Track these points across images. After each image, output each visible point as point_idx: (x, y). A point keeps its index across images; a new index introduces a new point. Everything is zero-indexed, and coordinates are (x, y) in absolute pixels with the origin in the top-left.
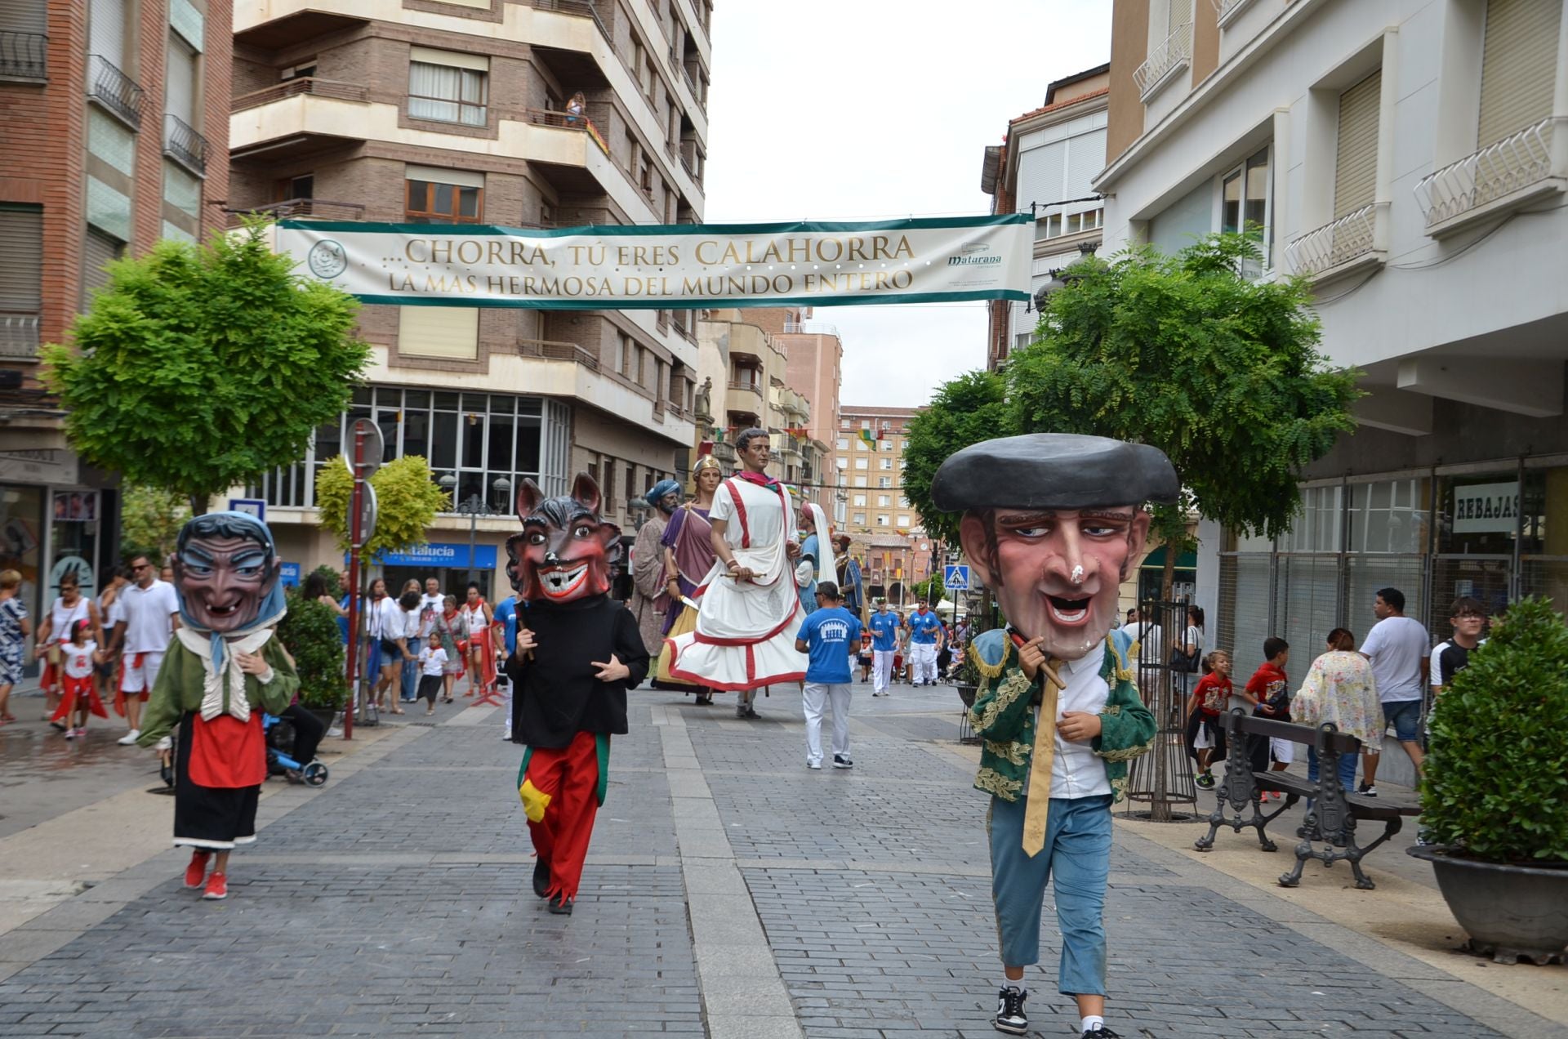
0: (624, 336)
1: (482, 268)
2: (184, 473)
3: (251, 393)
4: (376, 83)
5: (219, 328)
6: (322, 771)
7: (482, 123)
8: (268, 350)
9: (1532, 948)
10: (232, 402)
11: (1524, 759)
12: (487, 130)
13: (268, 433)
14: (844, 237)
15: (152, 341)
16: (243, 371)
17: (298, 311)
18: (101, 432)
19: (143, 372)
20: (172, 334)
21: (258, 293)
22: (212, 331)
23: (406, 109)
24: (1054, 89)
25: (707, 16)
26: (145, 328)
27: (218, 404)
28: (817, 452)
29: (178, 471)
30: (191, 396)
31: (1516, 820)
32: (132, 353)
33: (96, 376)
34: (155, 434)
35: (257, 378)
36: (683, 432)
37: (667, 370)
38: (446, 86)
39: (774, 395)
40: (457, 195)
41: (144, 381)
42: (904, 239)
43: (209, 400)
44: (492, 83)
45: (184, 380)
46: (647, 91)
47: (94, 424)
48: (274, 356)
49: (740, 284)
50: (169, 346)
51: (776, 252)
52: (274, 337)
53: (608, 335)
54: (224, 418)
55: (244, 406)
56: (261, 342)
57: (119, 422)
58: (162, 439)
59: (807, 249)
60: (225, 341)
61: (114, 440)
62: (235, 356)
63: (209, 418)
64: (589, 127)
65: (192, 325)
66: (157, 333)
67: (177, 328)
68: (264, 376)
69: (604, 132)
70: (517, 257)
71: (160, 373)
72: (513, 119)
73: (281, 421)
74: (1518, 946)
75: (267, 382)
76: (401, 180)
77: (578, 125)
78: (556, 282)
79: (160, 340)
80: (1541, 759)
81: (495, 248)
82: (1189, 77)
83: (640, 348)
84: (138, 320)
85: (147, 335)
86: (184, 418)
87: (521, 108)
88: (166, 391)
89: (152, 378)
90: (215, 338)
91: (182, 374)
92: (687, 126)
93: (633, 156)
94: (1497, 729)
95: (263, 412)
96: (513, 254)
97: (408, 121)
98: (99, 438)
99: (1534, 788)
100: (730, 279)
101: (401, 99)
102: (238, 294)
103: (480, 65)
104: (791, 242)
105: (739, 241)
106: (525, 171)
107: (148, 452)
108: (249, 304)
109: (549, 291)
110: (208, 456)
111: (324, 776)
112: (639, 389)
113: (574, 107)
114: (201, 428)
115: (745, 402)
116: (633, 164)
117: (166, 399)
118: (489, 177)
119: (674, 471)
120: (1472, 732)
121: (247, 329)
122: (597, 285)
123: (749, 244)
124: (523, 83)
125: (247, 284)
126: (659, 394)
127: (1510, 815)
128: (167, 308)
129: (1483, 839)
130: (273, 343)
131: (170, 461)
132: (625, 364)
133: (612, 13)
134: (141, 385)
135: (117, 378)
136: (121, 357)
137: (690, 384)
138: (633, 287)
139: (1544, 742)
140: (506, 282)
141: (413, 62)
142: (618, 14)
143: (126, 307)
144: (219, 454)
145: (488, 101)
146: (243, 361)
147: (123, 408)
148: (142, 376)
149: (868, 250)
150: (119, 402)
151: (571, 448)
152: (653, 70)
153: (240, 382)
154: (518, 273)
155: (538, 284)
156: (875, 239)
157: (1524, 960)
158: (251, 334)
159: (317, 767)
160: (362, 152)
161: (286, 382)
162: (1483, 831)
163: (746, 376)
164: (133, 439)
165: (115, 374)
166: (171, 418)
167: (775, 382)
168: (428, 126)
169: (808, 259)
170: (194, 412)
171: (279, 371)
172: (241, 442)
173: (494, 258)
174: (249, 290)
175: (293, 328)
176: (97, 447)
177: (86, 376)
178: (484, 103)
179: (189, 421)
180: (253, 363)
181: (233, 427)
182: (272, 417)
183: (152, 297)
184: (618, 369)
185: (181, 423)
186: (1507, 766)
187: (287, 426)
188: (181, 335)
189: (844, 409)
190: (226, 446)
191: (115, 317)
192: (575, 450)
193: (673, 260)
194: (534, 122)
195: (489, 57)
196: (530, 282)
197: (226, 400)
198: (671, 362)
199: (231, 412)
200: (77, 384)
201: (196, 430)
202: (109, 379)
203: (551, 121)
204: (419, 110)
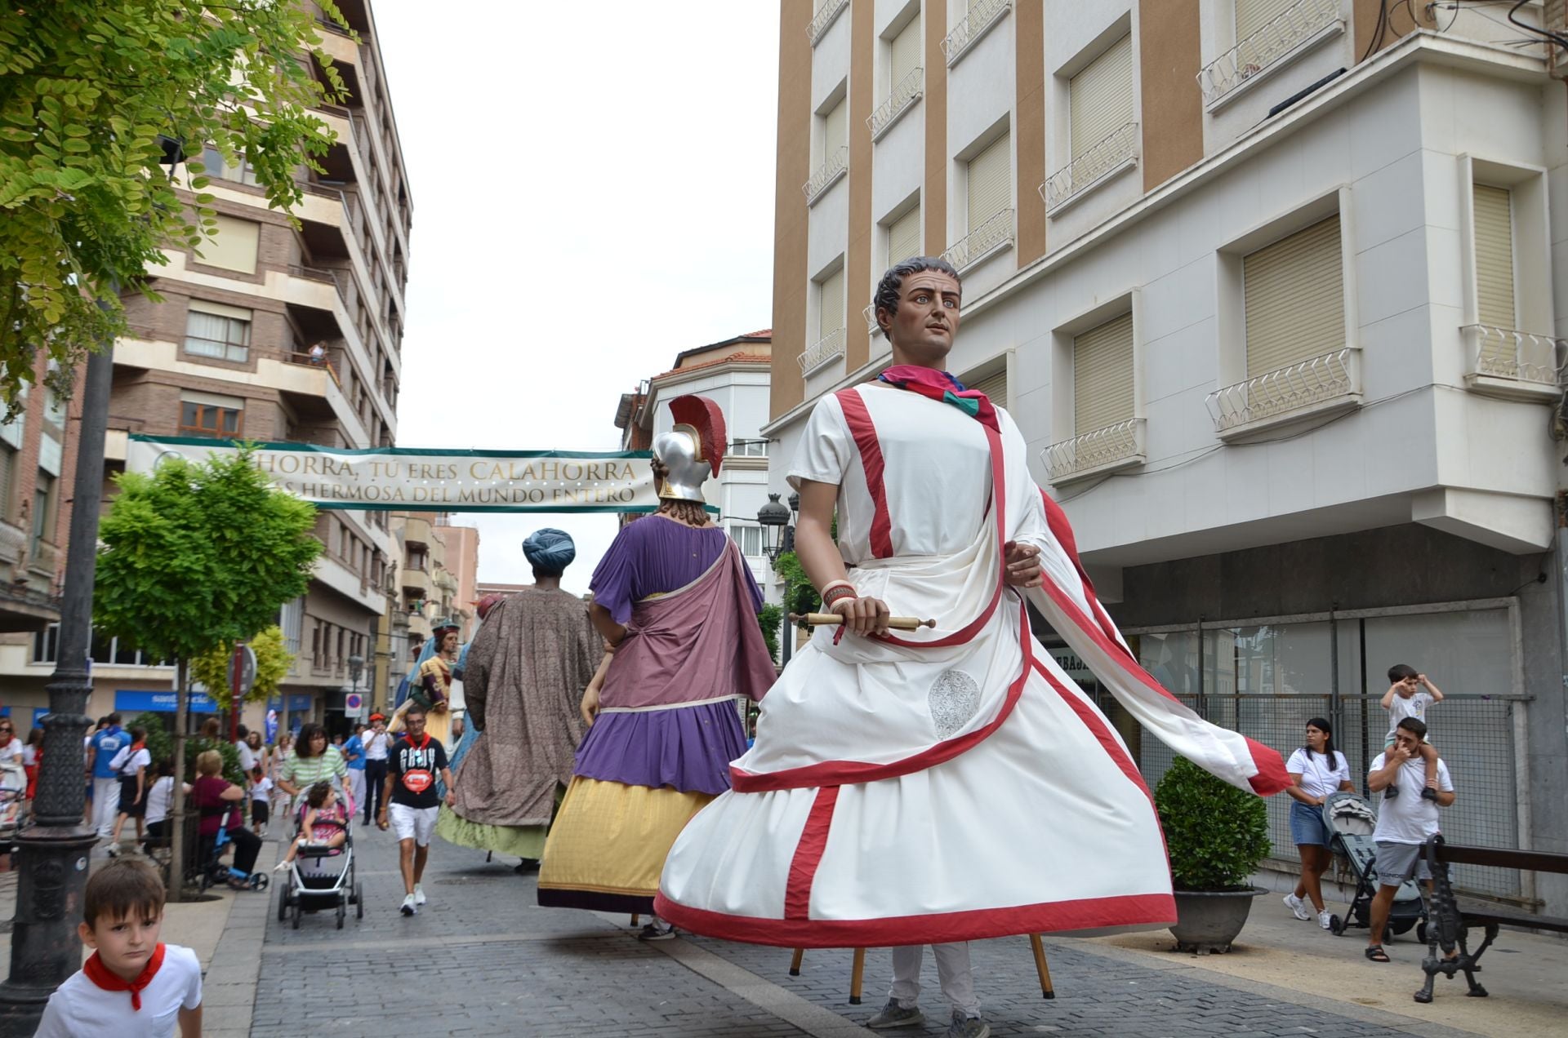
0: (344, 528)
1: (299, 477)
2: (183, 641)
3: (240, 578)
4: (159, 326)
5: (218, 528)
6: (262, 878)
7: (244, 359)
8: (257, 545)
9: (1218, 943)
10: (226, 586)
11: (1217, 824)
12: (249, 365)
13: (250, 609)
14: (583, 462)
15: (169, 537)
16: (232, 561)
17: (276, 515)
18: (119, 608)
19: (158, 561)
20: (183, 532)
21: (249, 501)
22: (213, 530)
23: (183, 346)
24: (682, 358)
25: (404, 286)
26: (164, 528)
27: (215, 587)
28: (462, 619)
29: (178, 639)
30: (198, 580)
31: (1214, 863)
32: (149, 546)
33: (118, 564)
34: (163, 610)
35: (246, 566)
36: (376, 602)
37: (369, 554)
38: (217, 330)
39: (434, 575)
40: (220, 414)
41: (158, 568)
42: (628, 466)
43: (208, 584)
44: (254, 330)
45: (196, 567)
46: (365, 340)
47: (113, 602)
48: (259, 550)
49: (504, 494)
50: (182, 541)
51: (532, 472)
52: (260, 535)
53: (334, 527)
54: (219, 598)
55: (234, 589)
56: (250, 539)
57: (134, 601)
58: (169, 614)
59: (556, 470)
60: (223, 538)
61: (130, 615)
62: (227, 550)
63: (210, 598)
64: (329, 366)
65: (197, 525)
66: (172, 531)
67: (185, 527)
68: (250, 565)
69: (337, 370)
70: (327, 470)
71: (175, 562)
72: (269, 358)
73: (259, 601)
74: (1211, 943)
75: (253, 570)
76: (177, 402)
77: (320, 364)
78: (359, 489)
79: (175, 536)
80: (1226, 823)
81: (310, 461)
82: (843, 365)
83: (354, 537)
84: (158, 521)
85: (165, 533)
86: (189, 598)
87: (276, 350)
88: (179, 576)
89: (167, 566)
90: (215, 535)
91: (192, 563)
92: (389, 368)
93: (354, 389)
94: (1200, 806)
95: (248, 594)
96: (325, 467)
97: (184, 356)
98: (115, 612)
99: (1224, 841)
100: (497, 491)
101: (180, 339)
102: (233, 502)
103: (244, 316)
104: (543, 464)
105: (504, 463)
106: (277, 398)
107: (155, 624)
108: (240, 509)
109: (353, 496)
110: (202, 628)
111: (265, 883)
112: (351, 569)
113: (317, 351)
114: (201, 607)
115: (416, 580)
116: (354, 396)
117: (176, 583)
118: (249, 402)
119: (369, 634)
120: (1184, 809)
121: (239, 529)
122: (392, 492)
123: (512, 465)
124: (278, 331)
125: (240, 495)
126: (364, 574)
127: (1210, 860)
128: (178, 511)
129: (1195, 876)
130: (260, 540)
131: (171, 632)
132: (343, 550)
133: (346, 282)
134: (155, 572)
135: (137, 566)
136: (141, 550)
137: (384, 565)
138: (420, 495)
139: (1226, 812)
140: (318, 488)
141: (191, 311)
142: (350, 283)
143: (146, 510)
144: (212, 625)
145: (250, 343)
146: (234, 553)
147: (140, 589)
148: (158, 564)
149: (601, 473)
150: (137, 585)
151: (302, 616)
152: (369, 325)
153: (231, 570)
154: (329, 482)
155: (344, 490)
156: (607, 465)
157: (1214, 952)
158: (241, 533)
159: (258, 875)
160: (145, 378)
161: (268, 570)
162: (1195, 871)
163: (416, 559)
164: (144, 614)
165: (134, 562)
166: (179, 598)
167: (437, 564)
168: (201, 360)
169: (556, 478)
170: (198, 593)
171: (263, 561)
172: (227, 617)
173: (309, 469)
174: (243, 498)
175: (274, 528)
176: (113, 620)
177: (107, 563)
178: (246, 344)
179: (192, 601)
180: (241, 554)
181: (224, 605)
182: (253, 598)
183: (161, 502)
184: (339, 554)
185: (185, 602)
186: (1208, 829)
187: (264, 604)
188: (189, 533)
189: (481, 585)
190: (217, 621)
191: (138, 518)
192: (306, 618)
193: (452, 475)
194: (285, 361)
195: (252, 310)
196: (337, 489)
197: (222, 584)
198: (373, 548)
199: (224, 594)
200: (101, 570)
201: (197, 607)
202: (129, 567)
203: (295, 360)
204: (192, 347)
